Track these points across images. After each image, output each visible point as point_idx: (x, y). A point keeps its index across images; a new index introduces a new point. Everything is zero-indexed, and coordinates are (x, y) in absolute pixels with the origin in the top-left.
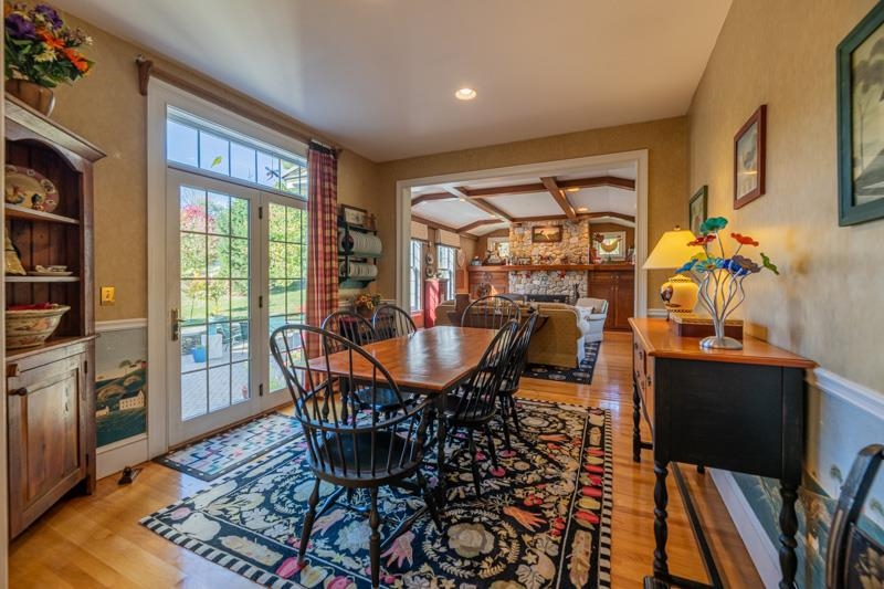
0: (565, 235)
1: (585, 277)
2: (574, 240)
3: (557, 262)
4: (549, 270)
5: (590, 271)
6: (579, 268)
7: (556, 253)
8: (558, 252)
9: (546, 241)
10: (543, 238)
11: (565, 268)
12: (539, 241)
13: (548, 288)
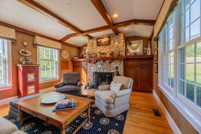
0: (112, 42)
1: (122, 63)
2: (116, 43)
3: (108, 55)
4: (104, 60)
5: (124, 60)
6: (119, 58)
7: (107, 50)
8: (108, 50)
9: (103, 45)
10: (101, 44)
11: (112, 58)
12: (100, 46)
13: (104, 69)
